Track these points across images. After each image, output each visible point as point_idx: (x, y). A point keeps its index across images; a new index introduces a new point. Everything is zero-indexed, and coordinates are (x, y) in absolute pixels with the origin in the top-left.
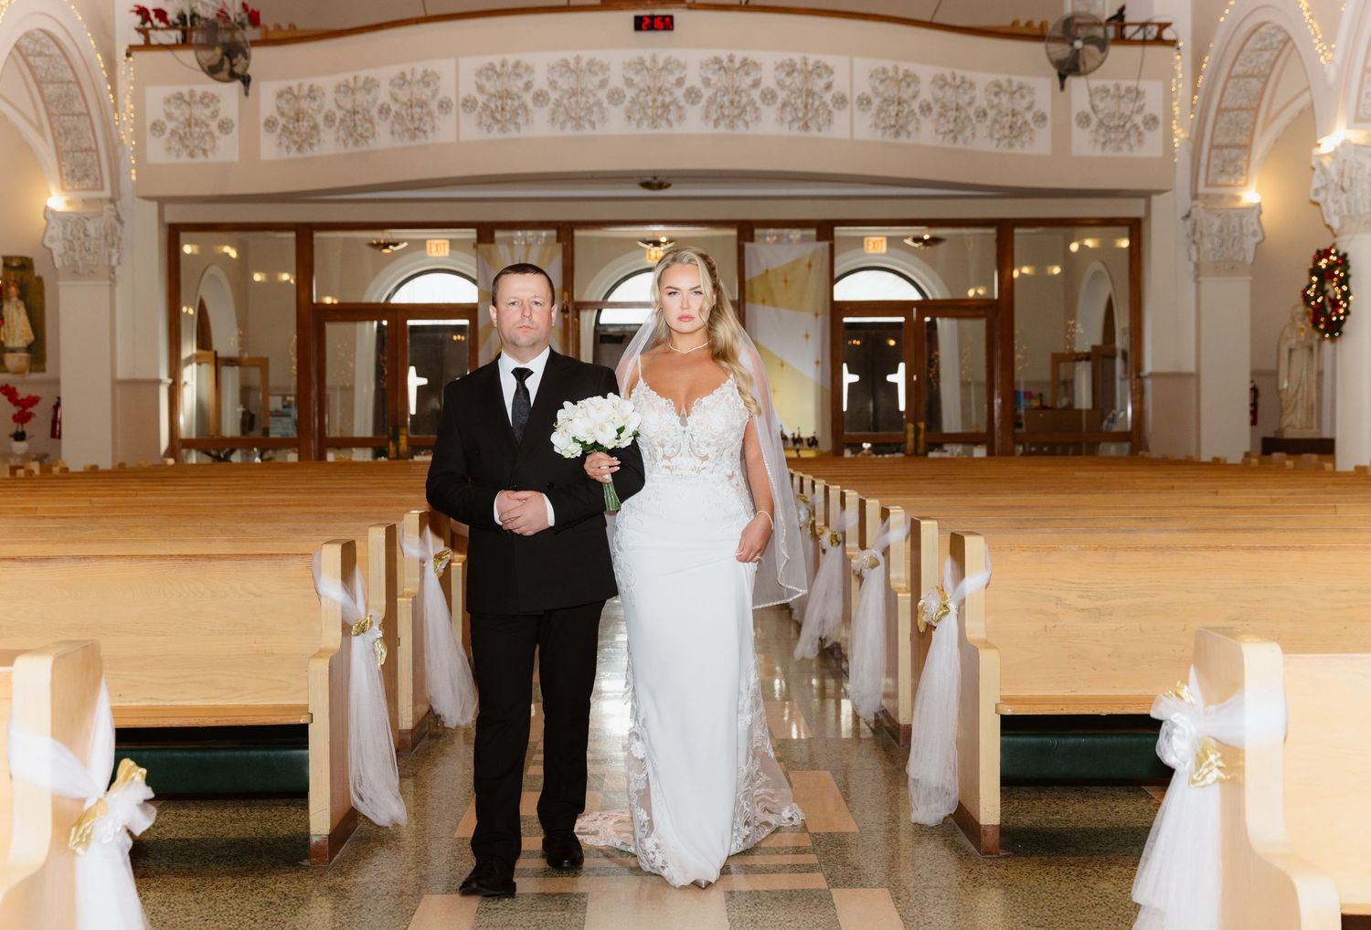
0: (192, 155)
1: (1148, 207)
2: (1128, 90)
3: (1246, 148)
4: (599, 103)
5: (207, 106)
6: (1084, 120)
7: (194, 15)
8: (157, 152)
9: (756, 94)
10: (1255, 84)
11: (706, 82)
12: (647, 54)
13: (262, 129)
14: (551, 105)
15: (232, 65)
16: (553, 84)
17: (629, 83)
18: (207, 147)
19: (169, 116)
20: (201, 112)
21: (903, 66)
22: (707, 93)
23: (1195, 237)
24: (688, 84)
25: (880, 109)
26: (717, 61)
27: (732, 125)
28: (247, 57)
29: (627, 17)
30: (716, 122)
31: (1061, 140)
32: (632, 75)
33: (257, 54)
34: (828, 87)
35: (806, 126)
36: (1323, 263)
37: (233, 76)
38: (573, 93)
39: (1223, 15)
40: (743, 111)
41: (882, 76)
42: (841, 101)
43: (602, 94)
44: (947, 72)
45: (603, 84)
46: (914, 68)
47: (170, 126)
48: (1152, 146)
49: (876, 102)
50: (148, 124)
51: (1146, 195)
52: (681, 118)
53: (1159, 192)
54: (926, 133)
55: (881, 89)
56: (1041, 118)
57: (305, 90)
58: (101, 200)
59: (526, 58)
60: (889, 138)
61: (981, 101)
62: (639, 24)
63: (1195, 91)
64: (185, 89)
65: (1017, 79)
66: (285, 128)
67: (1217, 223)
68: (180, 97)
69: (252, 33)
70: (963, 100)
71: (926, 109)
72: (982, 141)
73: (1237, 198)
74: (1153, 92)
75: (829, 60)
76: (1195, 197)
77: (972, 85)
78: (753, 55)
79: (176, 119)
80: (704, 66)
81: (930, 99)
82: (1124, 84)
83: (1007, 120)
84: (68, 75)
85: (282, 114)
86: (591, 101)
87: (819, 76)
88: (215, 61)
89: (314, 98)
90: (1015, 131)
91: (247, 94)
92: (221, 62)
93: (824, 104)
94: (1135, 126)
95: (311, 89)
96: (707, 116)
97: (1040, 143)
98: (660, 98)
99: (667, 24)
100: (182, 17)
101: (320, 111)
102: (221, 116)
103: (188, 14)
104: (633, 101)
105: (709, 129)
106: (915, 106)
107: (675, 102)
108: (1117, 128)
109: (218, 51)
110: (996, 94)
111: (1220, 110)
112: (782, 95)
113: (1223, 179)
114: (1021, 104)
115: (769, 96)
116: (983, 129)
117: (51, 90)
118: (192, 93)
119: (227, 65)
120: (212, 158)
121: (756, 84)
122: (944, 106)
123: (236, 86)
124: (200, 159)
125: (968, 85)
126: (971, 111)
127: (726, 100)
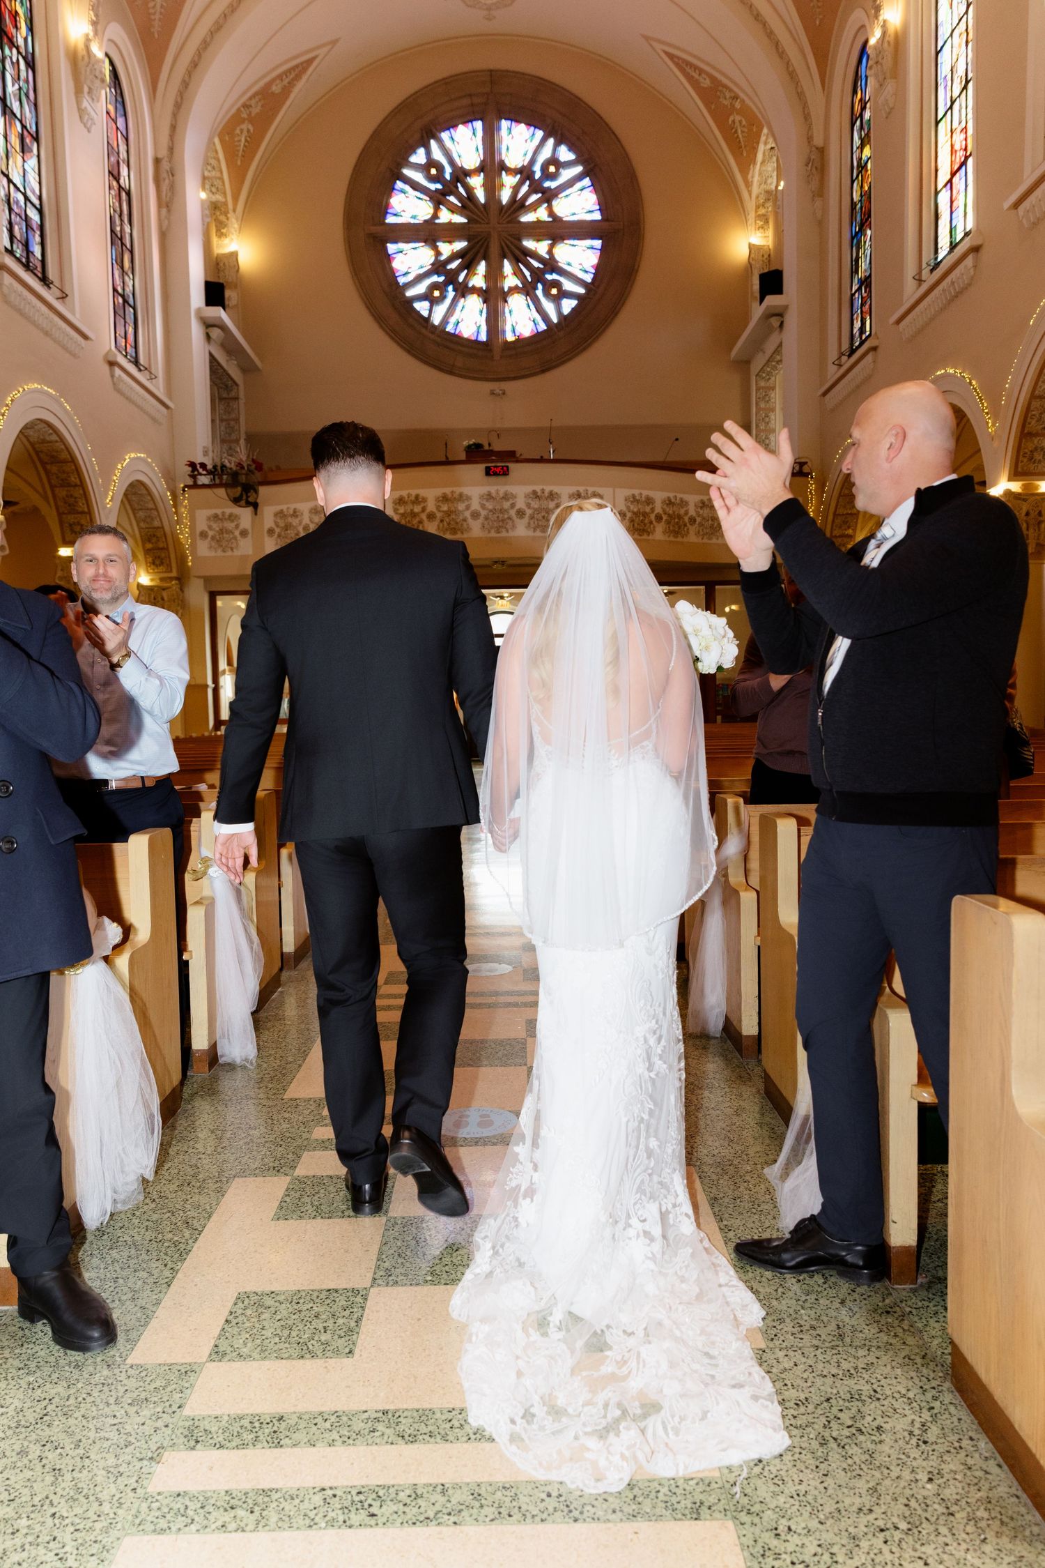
0: (224, 551)
4: (465, 520)
5: (232, 521)
7: (223, 466)
8: (204, 549)
11: (528, 506)
12: (493, 489)
13: (266, 534)
14: (437, 521)
15: (248, 497)
16: (438, 508)
17: (483, 506)
18: (233, 546)
19: (210, 527)
20: (230, 526)
21: (645, 493)
22: (529, 512)
24: (517, 507)
25: (632, 520)
26: (534, 492)
27: (544, 531)
28: (256, 492)
29: (480, 468)
30: (535, 530)
32: (484, 502)
33: (263, 490)
37: (248, 504)
38: (450, 513)
39: (835, 458)
41: (633, 499)
43: (467, 514)
44: (671, 495)
45: (468, 508)
46: (651, 494)
47: (211, 533)
49: (629, 515)
50: (198, 533)
52: (514, 527)
54: (659, 533)
55: (632, 507)
57: (291, 512)
58: (171, 579)
59: (423, 493)
61: (692, 512)
62: (488, 472)
63: (821, 503)
64: (219, 512)
66: (279, 536)
68: (216, 516)
69: (258, 476)
70: (682, 512)
71: (659, 518)
72: (693, 536)
75: (601, 491)
77: (687, 503)
78: (556, 489)
79: (214, 530)
80: (527, 496)
81: (661, 512)
83: (708, 524)
84: (151, 505)
85: (277, 526)
86: (461, 518)
88: (238, 495)
89: (297, 516)
90: (712, 529)
91: (256, 514)
92: (241, 495)
95: (295, 511)
96: (528, 526)
98: (501, 516)
99: (505, 472)
100: (215, 467)
101: (300, 524)
102: (241, 527)
103: (219, 464)
104: (486, 518)
105: (530, 533)
106: (653, 517)
107: (510, 518)
109: (239, 489)
110: (701, 508)
111: (835, 515)
116: (693, 529)
117: (141, 514)
118: (223, 513)
119: (244, 497)
120: (237, 553)
122: (670, 517)
123: (250, 510)
124: (229, 553)
125: (683, 503)
126: (686, 519)
127: (540, 516)
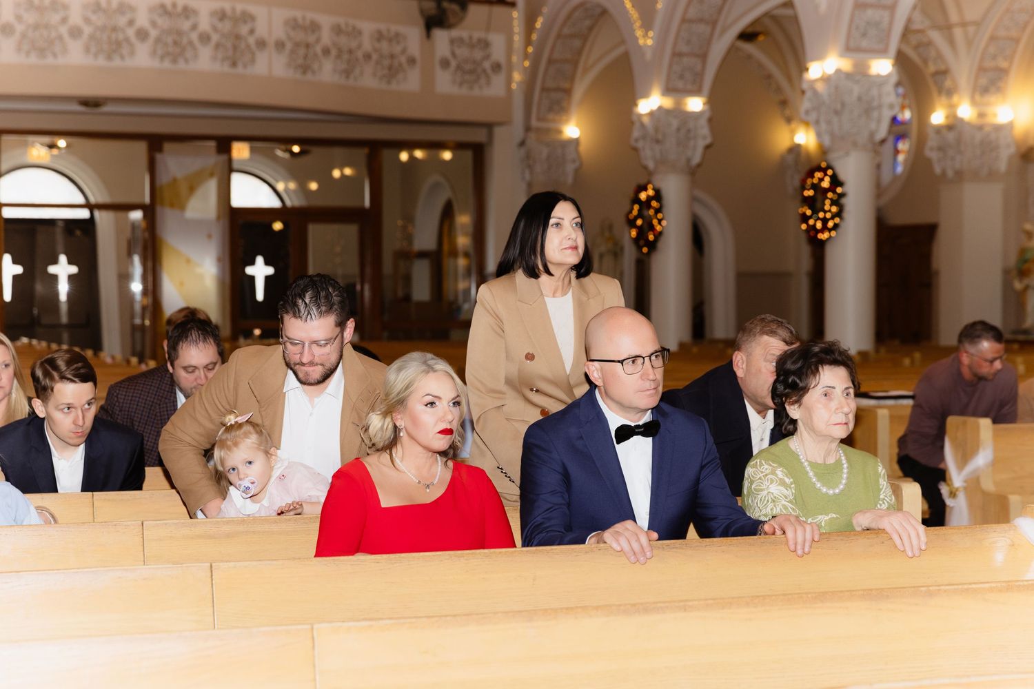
1: (490, 135)
2: (480, 41)
3: (568, 92)
4: (60, 38)
6: (445, 64)
9: (194, 36)
10: (577, 43)
11: (154, 24)
14: (17, 35)
16: (18, 18)
17: (87, 20)
21: (310, 16)
22: (154, 33)
23: (528, 160)
24: (138, 24)
25: (293, 52)
26: (162, 6)
27: (174, 61)
30: (162, 58)
31: (428, 79)
32: (90, 15)
34: (252, 32)
35: (234, 64)
36: (643, 196)
38: (36, 27)
40: (183, 50)
41: (294, 24)
42: (262, 44)
43: (64, 30)
44: (342, 21)
45: (64, 20)
46: (318, 17)
48: (496, 88)
49: (289, 46)
51: (489, 126)
52: (132, 53)
53: (500, 124)
54: (327, 72)
55: (293, 34)
56: (412, 61)
60: (298, 76)
61: (367, 45)
63: (528, 42)
65: (394, 28)
67: (545, 152)
70: (354, 44)
71: (326, 52)
72: (368, 79)
73: (560, 132)
74: (497, 42)
75: (252, 9)
76: (528, 129)
77: (360, 33)
78: (192, 3)
80: (151, 10)
81: (329, 43)
82: (477, 35)
83: (386, 62)
86: (53, 34)
87: (245, 22)
90: (392, 71)
93: (248, 46)
94: (484, 71)
96: (154, 53)
97: (411, 82)
98: (114, 36)
104: (92, 37)
105: (156, 64)
106: (318, 49)
107: (127, 40)
108: (471, 72)
110: (378, 40)
111: (550, 62)
112: (215, 38)
113: (551, 116)
114: (397, 49)
115: (205, 38)
116: (369, 69)
121: (194, 27)
122: (340, 51)
125: (357, 33)
126: (360, 54)
127: (170, 40)
